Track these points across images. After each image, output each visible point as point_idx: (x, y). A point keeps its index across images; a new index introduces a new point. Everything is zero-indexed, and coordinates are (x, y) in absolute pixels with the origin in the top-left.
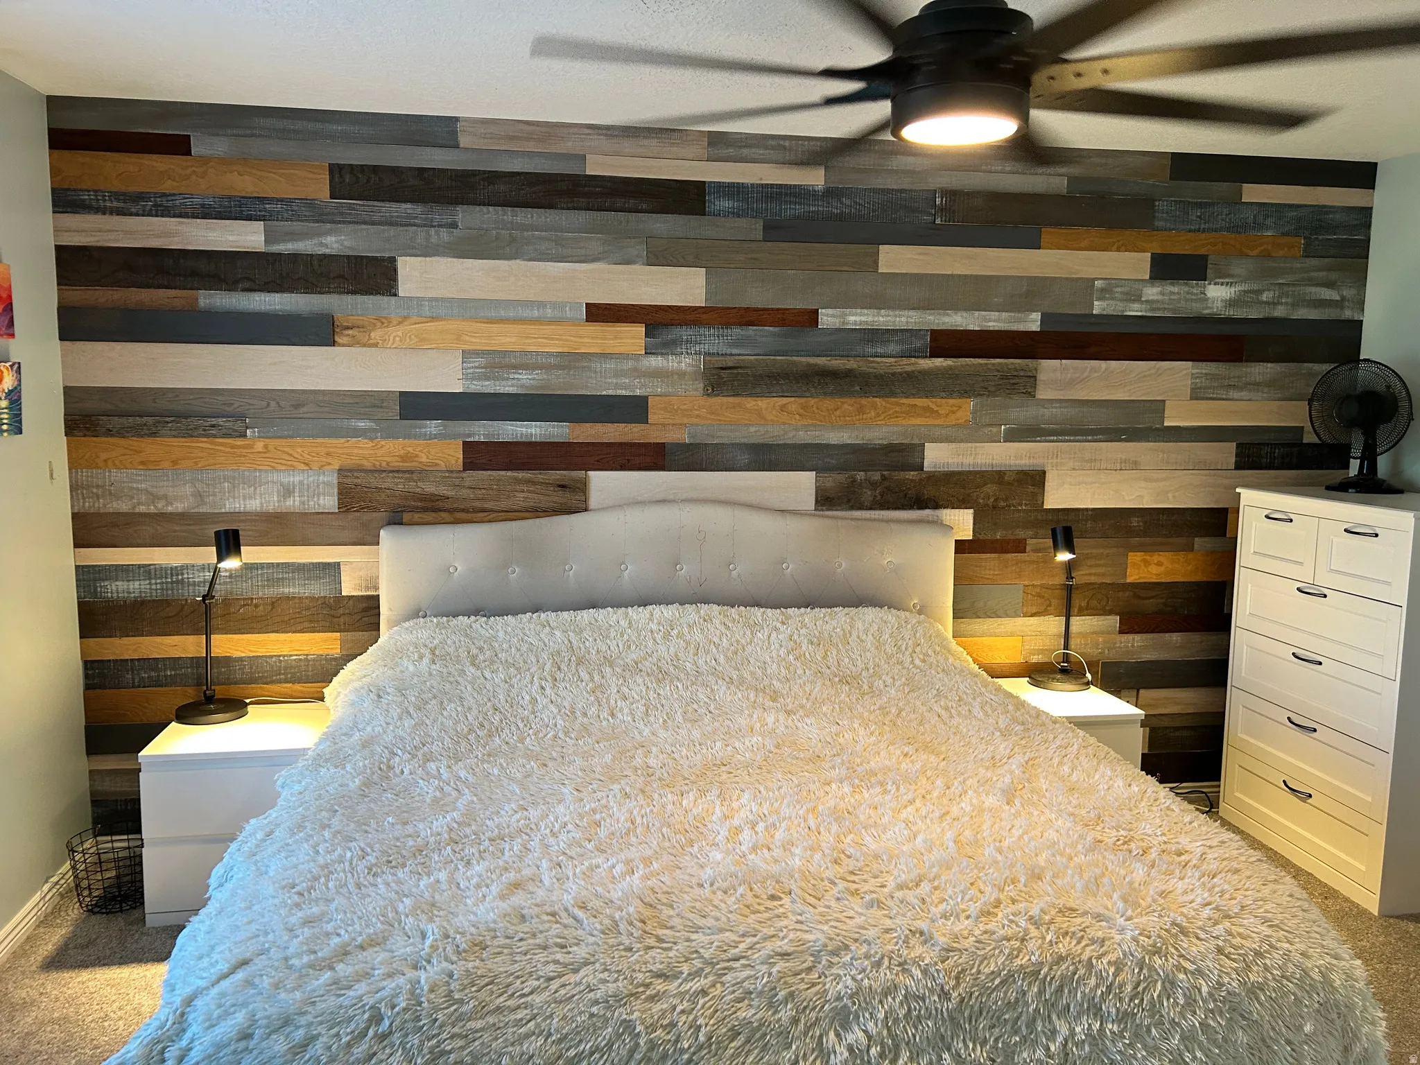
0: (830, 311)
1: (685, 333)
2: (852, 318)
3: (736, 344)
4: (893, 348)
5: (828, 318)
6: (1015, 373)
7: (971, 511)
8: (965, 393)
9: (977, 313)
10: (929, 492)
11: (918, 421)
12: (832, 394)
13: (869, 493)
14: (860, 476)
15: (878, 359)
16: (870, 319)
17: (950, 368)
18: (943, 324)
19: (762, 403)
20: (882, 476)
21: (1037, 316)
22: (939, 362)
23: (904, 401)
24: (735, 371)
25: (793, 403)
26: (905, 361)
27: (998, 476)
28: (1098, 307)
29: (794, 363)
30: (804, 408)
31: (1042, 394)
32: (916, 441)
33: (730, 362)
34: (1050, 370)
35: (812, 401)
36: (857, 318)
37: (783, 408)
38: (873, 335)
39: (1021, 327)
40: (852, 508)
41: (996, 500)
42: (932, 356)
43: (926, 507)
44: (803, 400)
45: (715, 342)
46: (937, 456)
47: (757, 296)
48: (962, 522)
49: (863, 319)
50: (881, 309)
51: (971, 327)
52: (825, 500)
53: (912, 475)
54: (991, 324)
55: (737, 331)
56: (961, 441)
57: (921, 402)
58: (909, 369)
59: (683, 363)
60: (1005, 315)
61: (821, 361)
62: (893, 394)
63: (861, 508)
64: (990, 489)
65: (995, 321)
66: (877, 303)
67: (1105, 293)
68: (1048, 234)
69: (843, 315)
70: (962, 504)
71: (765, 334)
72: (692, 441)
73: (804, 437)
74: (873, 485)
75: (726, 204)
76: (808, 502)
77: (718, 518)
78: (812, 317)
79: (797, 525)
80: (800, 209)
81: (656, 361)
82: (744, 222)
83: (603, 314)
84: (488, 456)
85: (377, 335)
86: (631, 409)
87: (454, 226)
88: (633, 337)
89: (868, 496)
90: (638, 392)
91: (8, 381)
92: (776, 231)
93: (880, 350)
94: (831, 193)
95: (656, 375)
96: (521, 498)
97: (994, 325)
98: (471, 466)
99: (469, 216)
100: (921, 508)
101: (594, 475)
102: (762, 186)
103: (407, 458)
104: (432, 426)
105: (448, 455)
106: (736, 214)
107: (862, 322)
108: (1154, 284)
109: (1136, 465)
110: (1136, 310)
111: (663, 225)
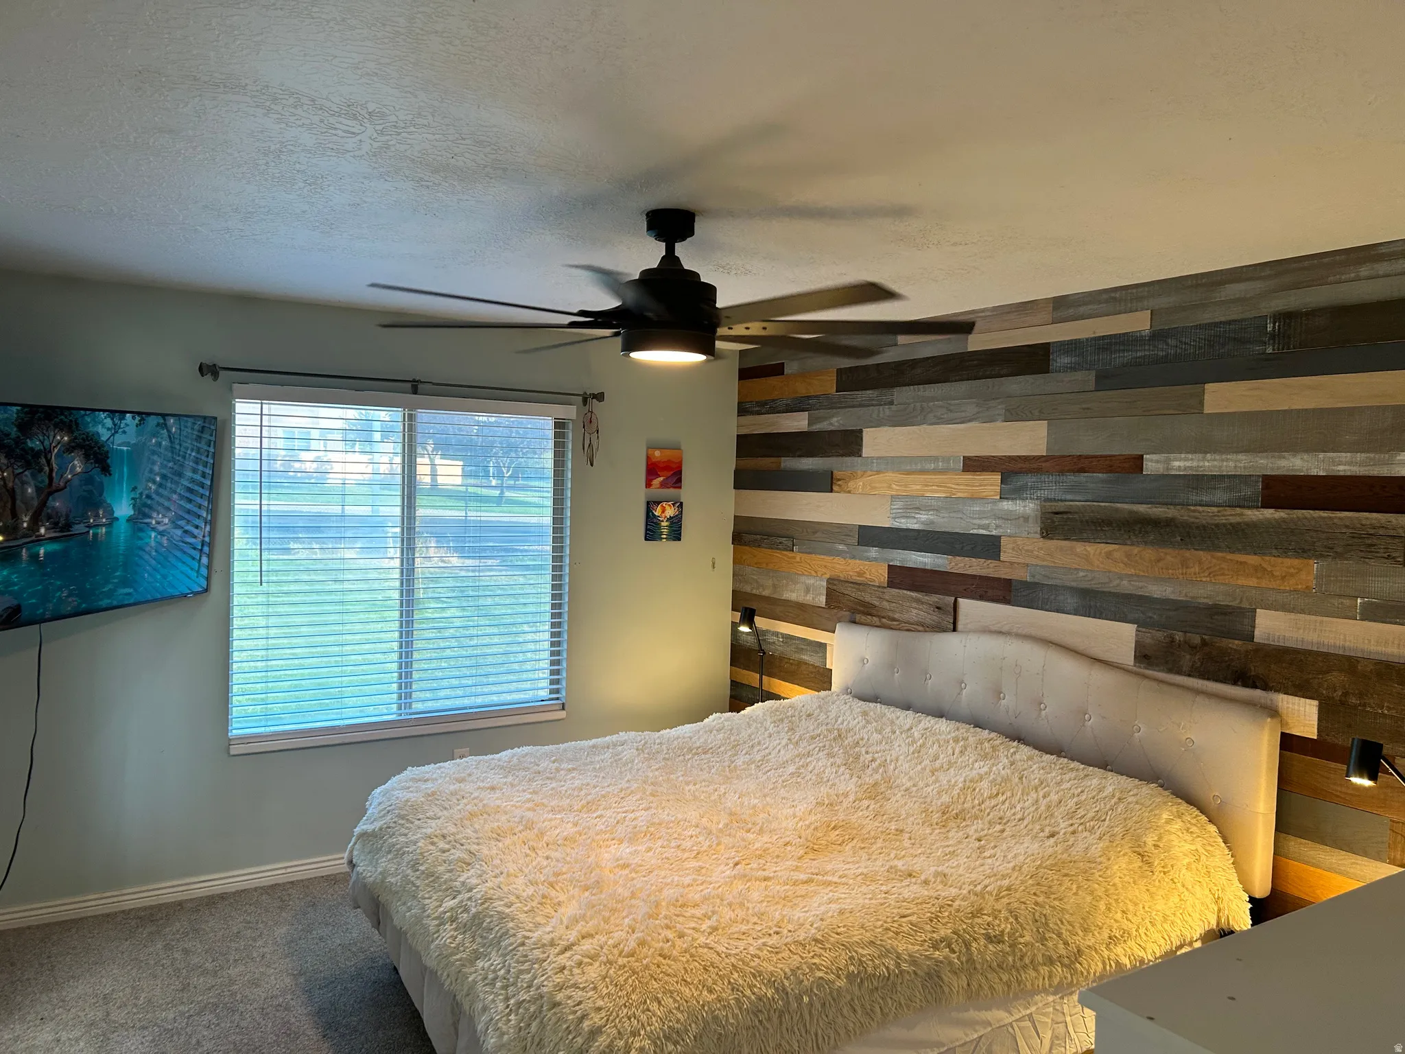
0: (1155, 457)
1: (1029, 480)
2: (1176, 464)
3: (1069, 490)
4: (1220, 496)
5: (1153, 464)
6: (1372, 531)
7: (1316, 703)
8: (1304, 552)
9: (1321, 455)
10: (1256, 668)
11: (1253, 582)
12: (1152, 543)
13: (1188, 657)
14: (1179, 637)
15: (1200, 508)
16: (1195, 464)
17: (1284, 520)
18: (1278, 468)
19: (1090, 549)
20: (1202, 639)
22: (1269, 513)
23: (1229, 556)
24: (1065, 516)
25: (1117, 551)
26: (1229, 511)
27: (1349, 663)
29: (1117, 510)
30: (1128, 556)
32: (1245, 605)
33: (1061, 506)
35: (1136, 550)
36: (1181, 464)
37: (1109, 555)
38: (1197, 481)
39: (1384, 471)
40: (1170, 671)
41: (1346, 694)
42: (1266, 505)
43: (1255, 687)
44: (1127, 548)
45: (1055, 489)
46: (1270, 626)
47: (1089, 443)
48: (1304, 714)
49: (1188, 464)
50: (1206, 453)
51: (1314, 472)
52: (1144, 656)
53: (1236, 644)
54: (1341, 468)
55: (1071, 478)
56: (1302, 612)
57: (1252, 559)
58: (1233, 520)
59: (1027, 507)
60: (1360, 457)
61: (1142, 508)
62: (1217, 548)
63: (1179, 673)
64: (1336, 678)
65: (1345, 464)
66: (1203, 446)
69: (1168, 461)
70: (1302, 690)
71: (1094, 480)
72: (1032, 580)
73: (1126, 587)
74: (1193, 648)
75: (1066, 360)
76: (1128, 657)
77: (1032, 656)
78: (1136, 463)
79: (1100, 676)
80: (1128, 356)
81: (1007, 505)
82: (1079, 375)
83: (974, 465)
84: (901, 577)
85: (851, 484)
86: (989, 547)
87: (891, 403)
88: (991, 483)
89: (1186, 659)
90: (994, 533)
91: (670, 512)
92: (1106, 380)
93: (1205, 498)
94: (1157, 336)
95: (1007, 517)
96: (915, 614)
97: (1343, 469)
98: (891, 584)
99: (904, 395)
100: (1245, 685)
101: (963, 602)
102: (1096, 339)
103: (860, 574)
104: (873, 552)
105: (880, 574)
106: (1073, 368)
107: (1185, 469)
111: (1017, 386)
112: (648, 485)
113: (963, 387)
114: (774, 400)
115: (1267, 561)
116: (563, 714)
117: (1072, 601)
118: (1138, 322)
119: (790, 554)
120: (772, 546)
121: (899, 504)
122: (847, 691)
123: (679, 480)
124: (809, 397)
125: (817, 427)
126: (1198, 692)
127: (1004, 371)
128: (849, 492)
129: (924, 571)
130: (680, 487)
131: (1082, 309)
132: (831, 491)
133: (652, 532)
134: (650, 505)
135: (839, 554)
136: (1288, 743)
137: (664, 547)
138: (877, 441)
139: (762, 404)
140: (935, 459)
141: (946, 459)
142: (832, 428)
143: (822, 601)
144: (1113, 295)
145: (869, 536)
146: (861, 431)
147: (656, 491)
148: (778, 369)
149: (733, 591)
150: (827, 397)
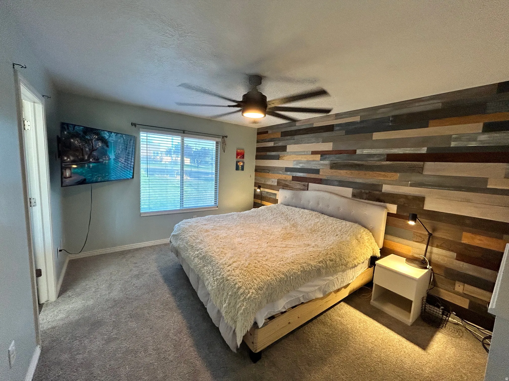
0: (359, 150)
1: (328, 156)
2: (365, 151)
3: (337, 158)
4: (376, 159)
5: (358, 152)
6: (414, 166)
7: (397, 205)
8: (396, 171)
9: (402, 149)
10: (382, 198)
11: (382, 178)
12: (357, 170)
13: (365, 195)
14: (363, 191)
15: (371, 162)
16: (369, 151)
17: (391, 164)
18: (391, 152)
19: (342, 171)
20: (369, 192)
21: (426, 148)
22: (389, 162)
23: (377, 172)
24: (336, 164)
25: (348, 172)
26: (378, 162)
27: (406, 197)
28: (453, 144)
29: (349, 162)
30: (351, 173)
31: (425, 173)
32: (380, 183)
33: (336, 162)
34: (429, 165)
35: (353, 171)
36: (366, 151)
37: (346, 173)
38: (370, 155)
39: (419, 152)
40: (360, 199)
41: (404, 203)
43: (381, 202)
44: (351, 171)
45: (334, 158)
46: (386, 188)
47: (343, 147)
48: (393, 209)
49: (368, 151)
50: (372, 149)
51: (400, 153)
52: (354, 195)
53: (378, 192)
54: (407, 151)
55: (338, 155)
56: (395, 185)
57: (383, 173)
59: (327, 162)
60: (412, 149)
61: (356, 162)
62: (374, 171)
63: (363, 199)
64: (402, 200)
65: (408, 151)
66: (372, 147)
67: (456, 139)
68: (431, 122)
69: (363, 151)
70: (393, 203)
71: (344, 156)
72: (327, 179)
73: (351, 180)
74: (366, 193)
75: (338, 128)
76: (350, 196)
77: (327, 195)
78: (355, 151)
79: (343, 200)
80: (354, 127)
81: (322, 162)
82: (341, 132)
83: (314, 153)
84: (295, 179)
85: (284, 158)
86: (317, 171)
87: (294, 139)
88: (318, 157)
89: (365, 196)
90: (318, 168)
91: (242, 164)
92: (348, 133)
93: (371, 159)
94: (362, 122)
95: (322, 165)
96: (298, 187)
97: (407, 152)
98: (293, 180)
99: (296, 137)
100: (379, 202)
101: (310, 184)
102: (346, 123)
103: (285, 178)
104: (289, 173)
105: (290, 178)
106: (340, 130)
107: (367, 152)
108: (483, 134)
109: (468, 201)
110: (473, 144)
111: (325, 134)
112: (237, 158)
113: (312, 135)
114: (266, 139)
115: (386, 174)
116: (217, 208)
117: (337, 183)
118: (357, 119)
119: (269, 174)
120: (264, 172)
121: (295, 162)
122: (282, 204)
123: (244, 157)
124: (274, 138)
125: (275, 145)
126: (367, 203)
127: (322, 131)
128: (283, 160)
129: (301, 177)
130: (244, 159)
131: (342, 116)
132: (279, 159)
133: (237, 169)
134: (237, 162)
135: (280, 173)
136: (389, 214)
137: (240, 172)
138: (290, 148)
139: (263, 140)
140: (304, 152)
141: (307, 152)
142: (279, 145)
143: (276, 184)
144: (351, 113)
145: (288, 170)
146: (287, 146)
147: (239, 159)
148: (267, 132)
149: (255, 182)
150: (278, 138)
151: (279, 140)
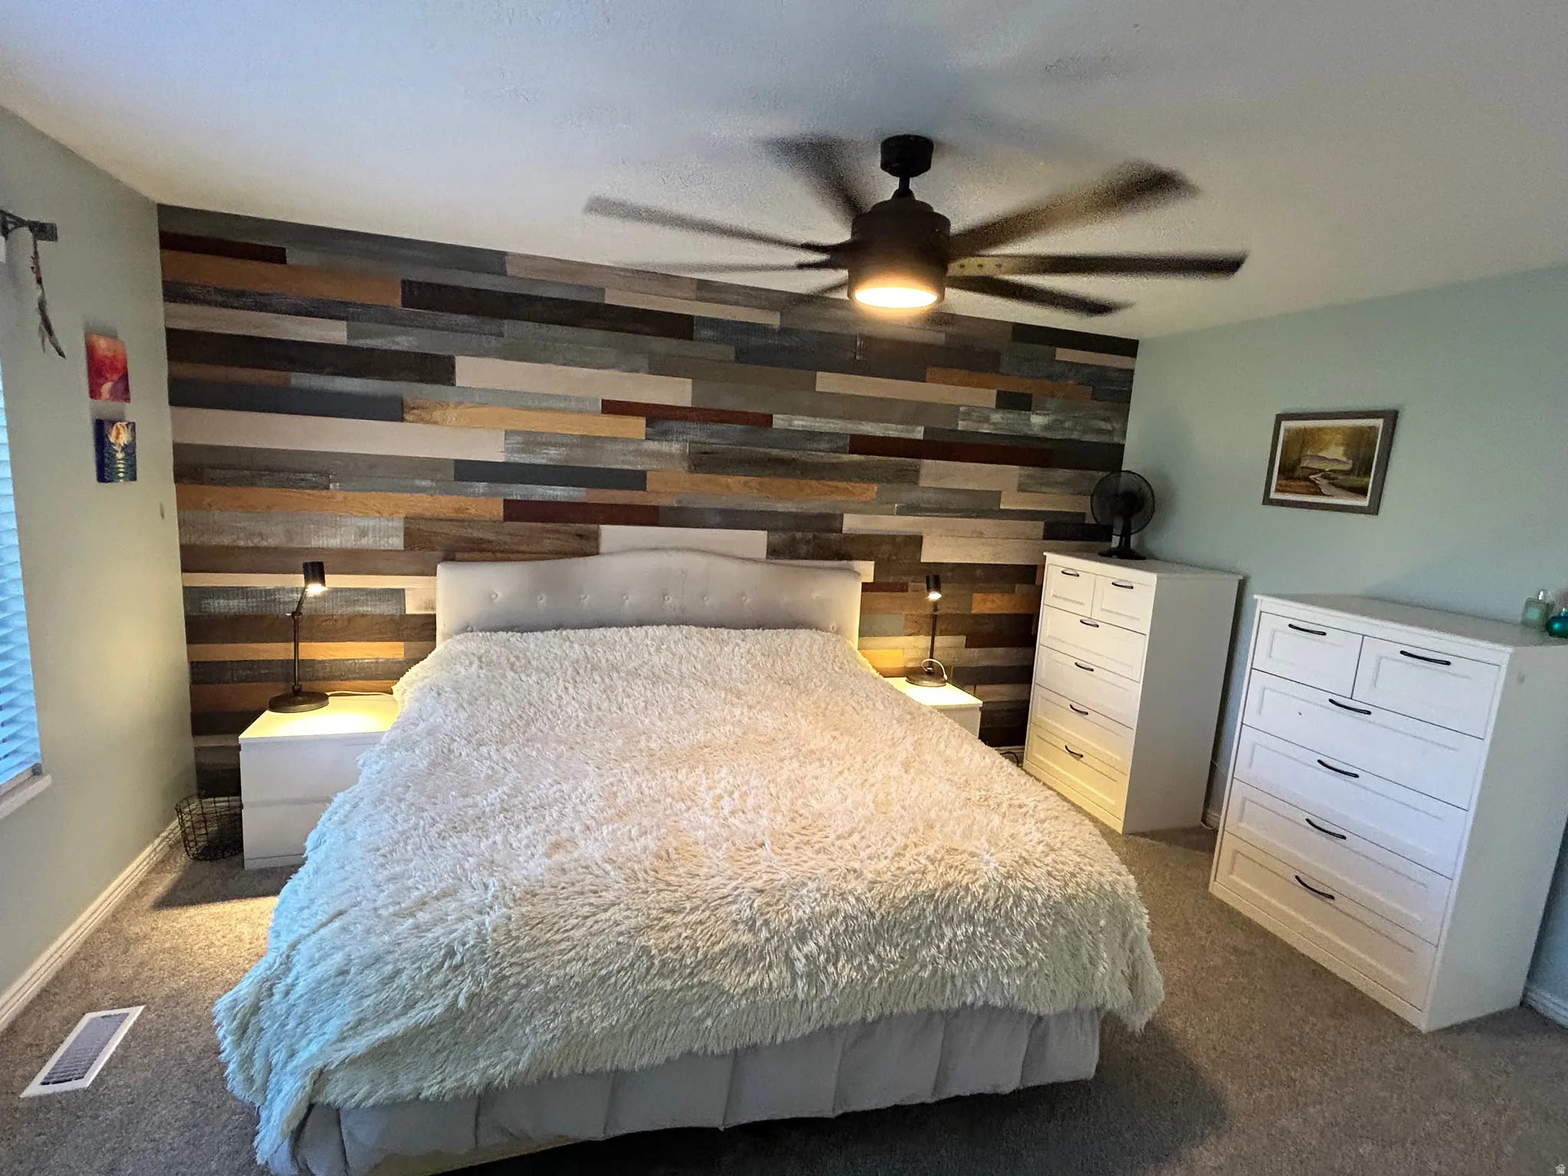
0: (780, 416)
1: (676, 425)
2: (796, 422)
3: (711, 436)
4: (824, 445)
5: (779, 421)
6: (906, 468)
7: (873, 562)
8: (873, 480)
9: (882, 424)
10: (845, 548)
11: (842, 498)
12: (780, 476)
13: (805, 547)
14: (799, 535)
15: (813, 452)
16: (808, 424)
17: (865, 462)
18: (859, 430)
19: (731, 480)
20: (814, 536)
21: (921, 429)
22: (856, 457)
23: (831, 483)
24: (711, 456)
25: (753, 481)
26: (832, 455)
27: (892, 539)
28: (961, 425)
29: (754, 452)
30: (760, 484)
31: (924, 483)
32: (838, 512)
33: (707, 448)
34: (928, 465)
35: (767, 480)
36: (800, 423)
37: (745, 484)
38: (811, 435)
39: (910, 436)
40: (793, 558)
41: (890, 555)
42: (852, 452)
43: (844, 559)
44: (760, 479)
45: (697, 433)
46: (852, 523)
47: (730, 402)
48: (867, 570)
49: (804, 423)
50: (817, 417)
51: (878, 434)
52: (774, 552)
53: (834, 535)
54: (890, 432)
55: (715, 427)
56: (869, 513)
57: (841, 485)
58: (835, 461)
59: (673, 447)
60: (900, 427)
61: (775, 452)
62: (823, 478)
63: (798, 558)
64: (886, 547)
65: (893, 431)
66: (814, 413)
67: (967, 416)
68: (930, 371)
69: (791, 420)
70: (865, 558)
71: (733, 429)
72: (679, 505)
73: (759, 506)
74: (808, 542)
75: (708, 333)
76: (763, 554)
77: (699, 562)
78: (769, 419)
79: (750, 567)
80: (761, 341)
81: (653, 446)
82: (721, 347)
83: (611, 408)
84: (515, 510)
85: (437, 415)
86: (636, 480)
87: (501, 335)
88: (637, 426)
89: (803, 549)
90: (639, 468)
91: (124, 438)
92: (743, 356)
93: (815, 446)
94: (784, 331)
95: (657, 455)
96: (548, 543)
97: (893, 434)
98: (508, 517)
99: (513, 329)
100: (840, 559)
101: (605, 528)
102: (736, 322)
103: (461, 511)
104: (480, 487)
106: (717, 342)
107: (803, 426)
108: (997, 412)
109: (981, 535)
110: (985, 429)
111: (662, 345)
112: (94, 393)
113: (598, 335)
114: (263, 294)
115: (849, 486)
116: (43, 783)
117: (718, 519)
118: (773, 320)
119: (324, 493)
120: (281, 485)
121: (519, 439)
123: (127, 390)
124: (348, 304)
125: (355, 343)
126: (819, 568)
127: (647, 329)
128: (436, 423)
129: (555, 503)
130: (128, 400)
131: (724, 296)
132: (402, 420)
135: (422, 490)
136: (865, 587)
138: (470, 370)
140: (567, 398)
141: (580, 400)
142: (398, 348)
143: (395, 543)
144: (749, 292)
145: (468, 471)
146: (451, 358)
148: (276, 256)
149: (182, 547)
150: (385, 309)
151: (388, 317)
